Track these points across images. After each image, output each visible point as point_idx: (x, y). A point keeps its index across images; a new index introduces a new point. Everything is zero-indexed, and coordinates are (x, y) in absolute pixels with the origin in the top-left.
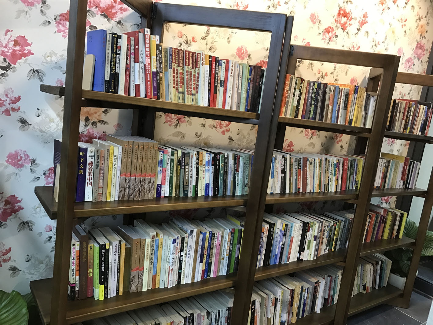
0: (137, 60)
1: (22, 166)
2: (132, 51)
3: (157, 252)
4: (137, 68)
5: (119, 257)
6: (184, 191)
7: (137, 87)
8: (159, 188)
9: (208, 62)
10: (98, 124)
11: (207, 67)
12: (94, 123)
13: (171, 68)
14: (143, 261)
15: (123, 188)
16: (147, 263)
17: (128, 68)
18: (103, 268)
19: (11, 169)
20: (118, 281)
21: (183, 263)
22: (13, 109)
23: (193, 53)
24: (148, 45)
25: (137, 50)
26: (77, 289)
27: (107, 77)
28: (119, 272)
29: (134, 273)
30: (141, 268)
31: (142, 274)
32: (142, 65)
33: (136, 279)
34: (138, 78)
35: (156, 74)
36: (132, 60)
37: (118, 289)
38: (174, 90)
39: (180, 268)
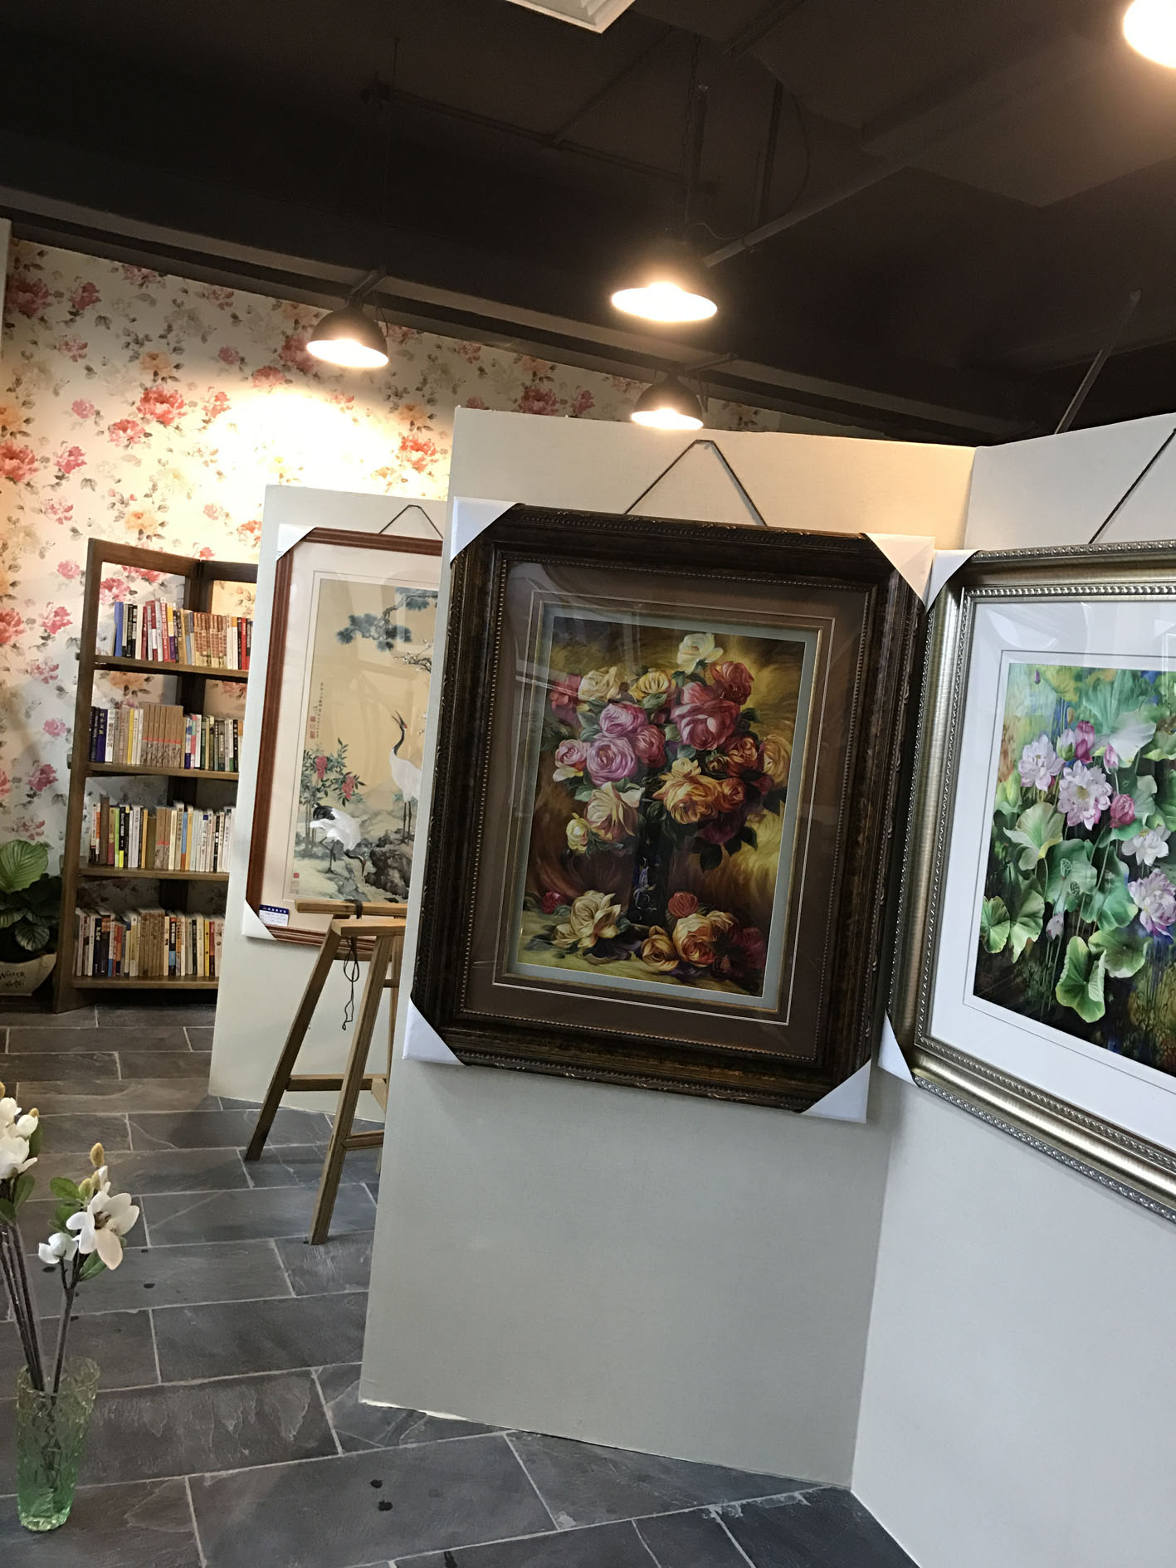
0: (154, 627)
1: (58, 734)
2: (149, 618)
3: (186, 827)
4: (153, 634)
5: (141, 826)
6: (219, 764)
7: (155, 651)
8: (188, 757)
9: (236, 624)
10: (139, 694)
11: (235, 629)
12: (134, 692)
13: (193, 632)
14: (169, 834)
15: (144, 752)
16: (173, 838)
17: (145, 635)
18: (122, 832)
19: (47, 737)
20: (140, 851)
21: (220, 847)
22: (52, 677)
23: (218, 616)
24: (164, 613)
25: (154, 618)
26: (97, 853)
27: (124, 643)
28: (140, 842)
29: (158, 847)
30: (166, 842)
31: (168, 849)
32: (159, 631)
33: (161, 854)
34: (155, 642)
35: (173, 639)
36: (149, 627)
37: (140, 860)
38: (198, 654)
39: (216, 852)
